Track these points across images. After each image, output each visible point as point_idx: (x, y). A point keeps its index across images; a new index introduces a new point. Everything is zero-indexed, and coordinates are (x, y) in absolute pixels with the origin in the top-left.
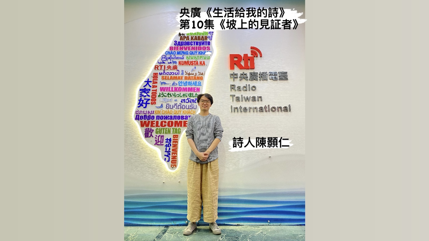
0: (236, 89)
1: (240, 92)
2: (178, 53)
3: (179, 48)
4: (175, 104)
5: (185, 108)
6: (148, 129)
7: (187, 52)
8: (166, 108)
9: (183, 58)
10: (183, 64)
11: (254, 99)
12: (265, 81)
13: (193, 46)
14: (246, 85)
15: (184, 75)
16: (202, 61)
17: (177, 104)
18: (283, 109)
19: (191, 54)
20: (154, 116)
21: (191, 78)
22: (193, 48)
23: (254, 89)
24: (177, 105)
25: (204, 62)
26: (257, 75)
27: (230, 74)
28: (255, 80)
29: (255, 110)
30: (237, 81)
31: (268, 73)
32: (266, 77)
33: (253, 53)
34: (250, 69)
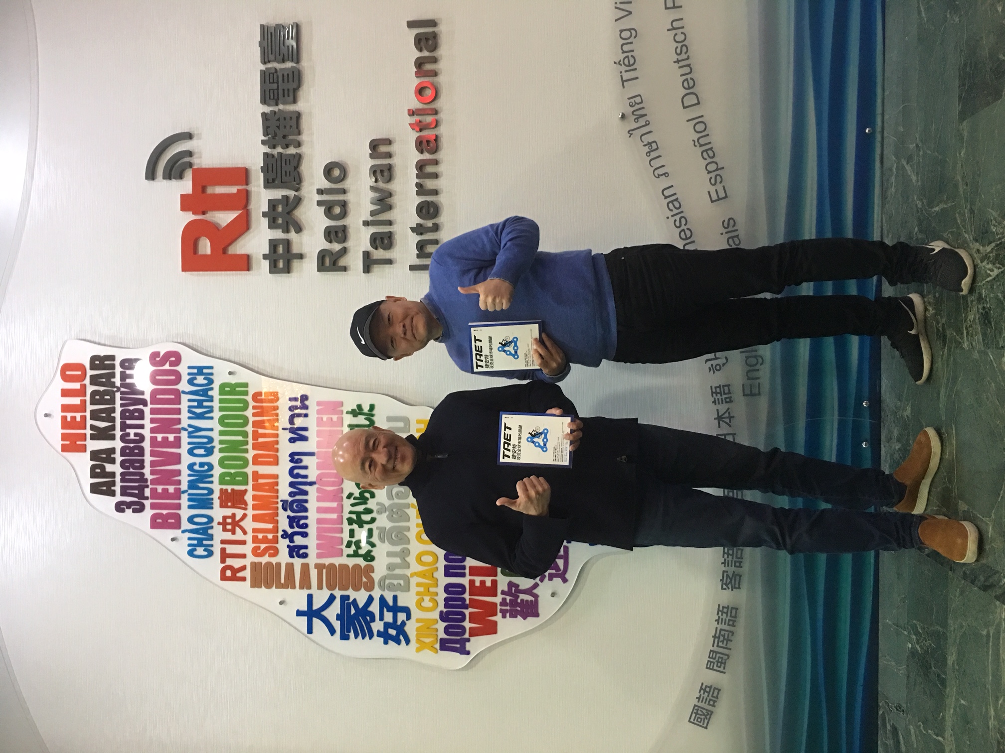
0: (336, 247)
1: (351, 232)
6: (504, 603)
11: (382, 173)
12: (304, 123)
14: (319, 203)
18: (426, 53)
23: (336, 172)
26: (276, 156)
27: (271, 272)
28: (297, 167)
29: (430, 169)
30: (301, 244)
31: (267, 109)
32: (285, 119)
33: (175, 171)
34: (248, 188)
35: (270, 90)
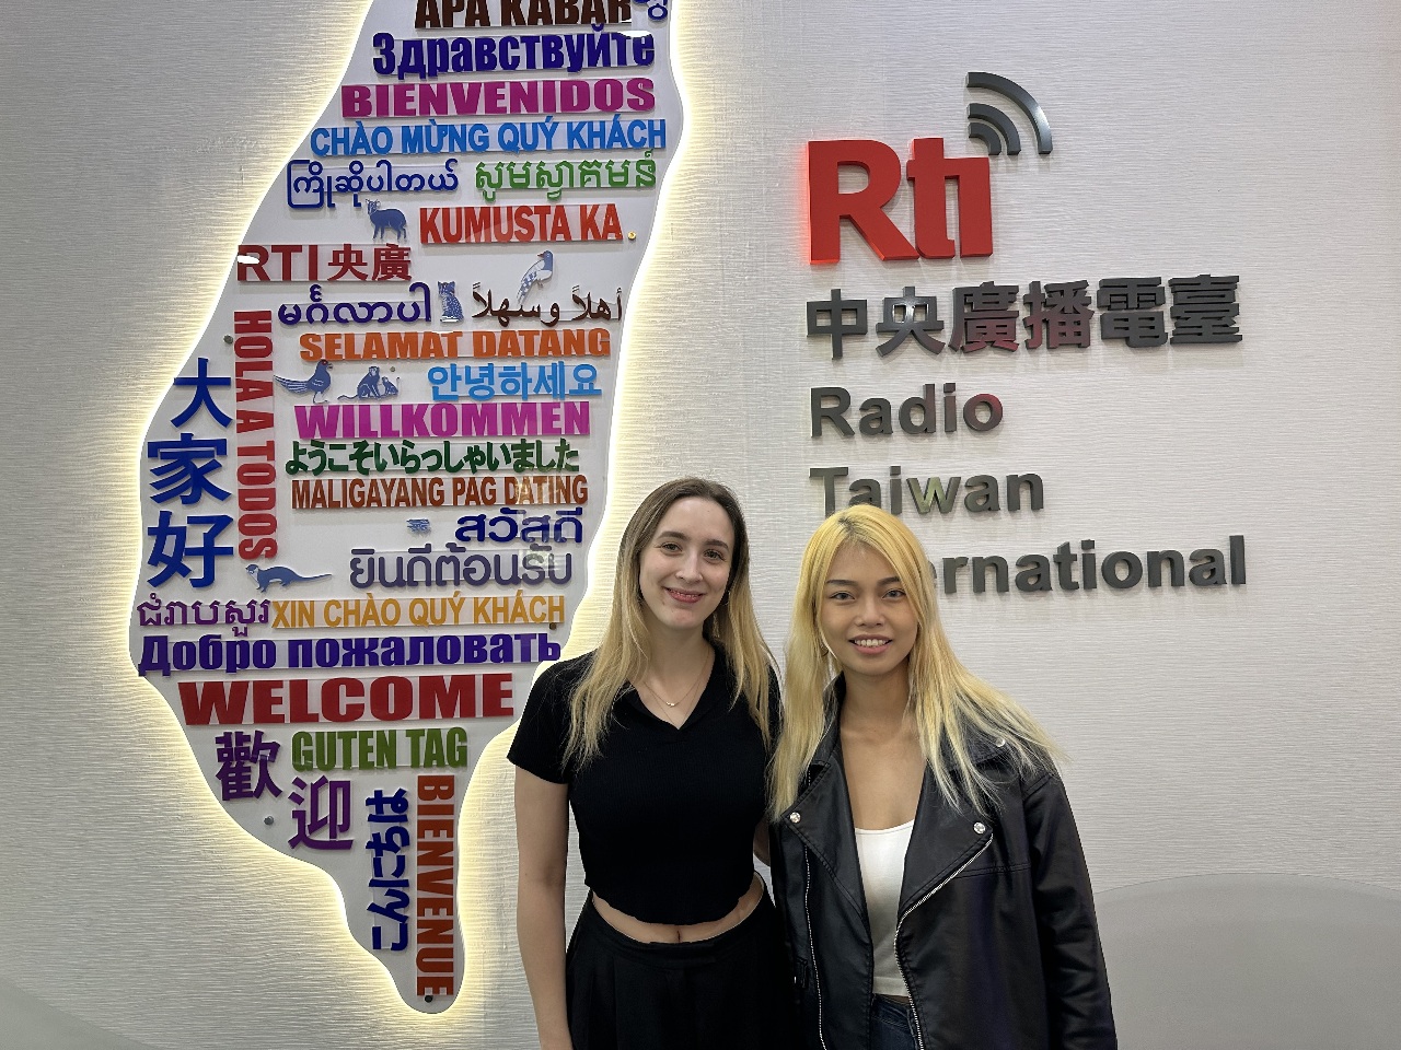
0: (854, 418)
1: (879, 445)
2: (413, 142)
3: (415, 93)
4: (411, 551)
5: (492, 577)
6: (242, 738)
7: (479, 133)
8: (353, 579)
9: (450, 182)
10: (453, 231)
11: (984, 496)
12: (1069, 356)
13: (523, 77)
14: (930, 388)
15: (469, 327)
16: (595, 208)
17: (428, 548)
18: (1188, 567)
19: (509, 148)
20: (271, 645)
21: (521, 340)
22: (523, 98)
23: (983, 416)
24: (433, 558)
25: (611, 209)
26: (1011, 308)
27: (809, 305)
28: (992, 344)
29: (990, 579)
30: (858, 357)
31: (1092, 291)
32: (1079, 323)
33: (985, 125)
34: (957, 258)
35: (1126, 295)
